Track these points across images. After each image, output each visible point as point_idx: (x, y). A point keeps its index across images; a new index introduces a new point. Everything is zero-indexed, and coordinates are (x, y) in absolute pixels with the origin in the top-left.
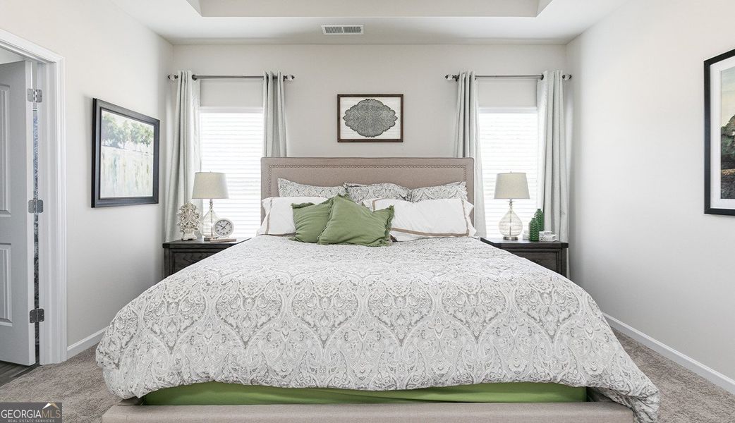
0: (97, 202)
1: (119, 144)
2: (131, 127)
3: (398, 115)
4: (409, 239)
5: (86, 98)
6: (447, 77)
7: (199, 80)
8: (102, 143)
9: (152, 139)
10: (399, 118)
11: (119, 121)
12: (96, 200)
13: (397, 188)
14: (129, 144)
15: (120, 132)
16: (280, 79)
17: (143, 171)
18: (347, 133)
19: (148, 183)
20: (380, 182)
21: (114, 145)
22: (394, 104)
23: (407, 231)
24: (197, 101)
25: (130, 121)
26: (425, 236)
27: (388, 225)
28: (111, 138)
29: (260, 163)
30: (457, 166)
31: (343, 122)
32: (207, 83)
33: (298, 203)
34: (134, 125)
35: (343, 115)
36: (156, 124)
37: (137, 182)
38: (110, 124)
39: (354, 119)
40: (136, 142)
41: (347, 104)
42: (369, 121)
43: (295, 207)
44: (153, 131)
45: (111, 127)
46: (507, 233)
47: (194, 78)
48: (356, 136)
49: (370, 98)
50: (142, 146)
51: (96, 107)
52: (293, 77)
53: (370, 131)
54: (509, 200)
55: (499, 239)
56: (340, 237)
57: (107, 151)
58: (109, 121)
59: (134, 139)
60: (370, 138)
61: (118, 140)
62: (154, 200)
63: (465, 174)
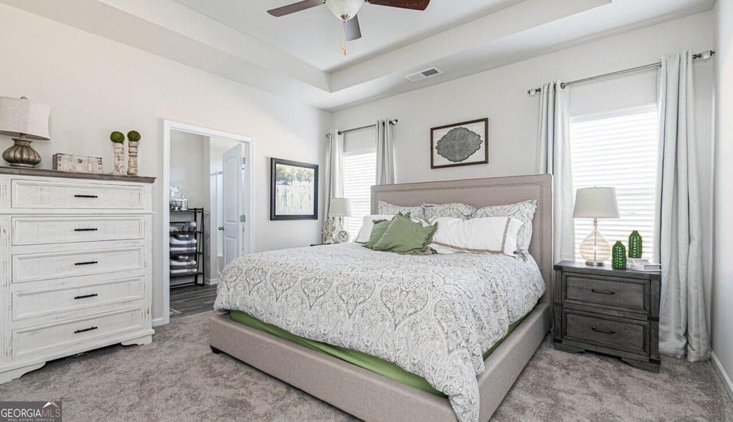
0: (273, 217)
1: (288, 183)
2: (297, 172)
3: (483, 138)
4: (449, 252)
5: (267, 158)
6: (529, 92)
7: (343, 135)
8: (277, 183)
9: (313, 178)
10: (484, 141)
11: (287, 169)
12: (274, 217)
13: (462, 207)
14: (296, 182)
15: (289, 175)
16: (387, 124)
17: (306, 198)
18: (440, 160)
19: (310, 206)
20: (449, 202)
21: (285, 184)
22: (478, 129)
23: (447, 245)
24: (342, 149)
25: (296, 168)
26: (460, 250)
27: (429, 239)
28: (283, 179)
29: (370, 190)
30: (531, 184)
31: (435, 151)
32: (349, 135)
33: (377, 220)
34: (299, 171)
35: (435, 145)
36: (316, 168)
37: (301, 206)
38: (281, 172)
39: (445, 147)
40: (301, 181)
41: (439, 135)
42: (457, 147)
43: (376, 222)
44: (313, 173)
45: (283, 173)
46: (591, 257)
47: (339, 133)
48: (447, 162)
49: (458, 127)
50: (306, 183)
51: (273, 162)
52: (396, 121)
53: (458, 157)
54: (593, 219)
55: (581, 263)
56: (386, 245)
57: (280, 187)
58: (281, 170)
59: (299, 179)
60: (458, 163)
61: (288, 180)
62: (315, 217)
63: (541, 192)
